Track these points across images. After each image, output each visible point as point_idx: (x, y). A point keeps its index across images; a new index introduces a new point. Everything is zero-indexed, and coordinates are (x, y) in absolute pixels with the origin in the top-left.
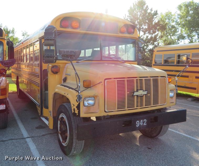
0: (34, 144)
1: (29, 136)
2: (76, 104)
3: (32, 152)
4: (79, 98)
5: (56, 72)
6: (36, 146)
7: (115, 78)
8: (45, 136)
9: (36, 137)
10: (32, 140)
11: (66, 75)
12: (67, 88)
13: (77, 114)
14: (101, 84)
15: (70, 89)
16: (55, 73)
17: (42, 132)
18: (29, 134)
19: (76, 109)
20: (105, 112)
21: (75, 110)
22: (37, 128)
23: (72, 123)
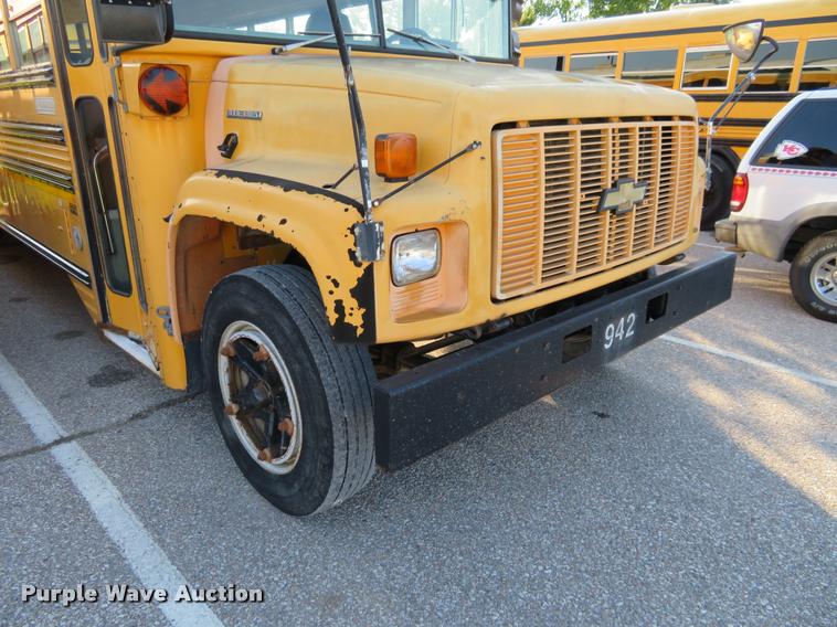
0: (104, 477)
1: (66, 435)
2: (351, 276)
3: (105, 525)
4: (367, 239)
5: (168, 102)
6: (116, 482)
7: (533, 123)
8: (146, 420)
9: (100, 431)
10: (89, 453)
11: (229, 117)
12: (266, 188)
13: (360, 331)
14: (477, 153)
15: (293, 194)
16: (165, 108)
17: (125, 400)
18: (62, 422)
19: (350, 303)
20: (495, 301)
21: (347, 311)
22: (96, 381)
23: (317, 373)
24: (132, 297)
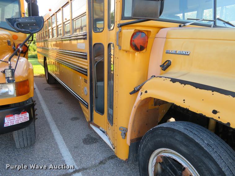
5: (140, 46)
11: (166, 53)
24: (104, 115)
